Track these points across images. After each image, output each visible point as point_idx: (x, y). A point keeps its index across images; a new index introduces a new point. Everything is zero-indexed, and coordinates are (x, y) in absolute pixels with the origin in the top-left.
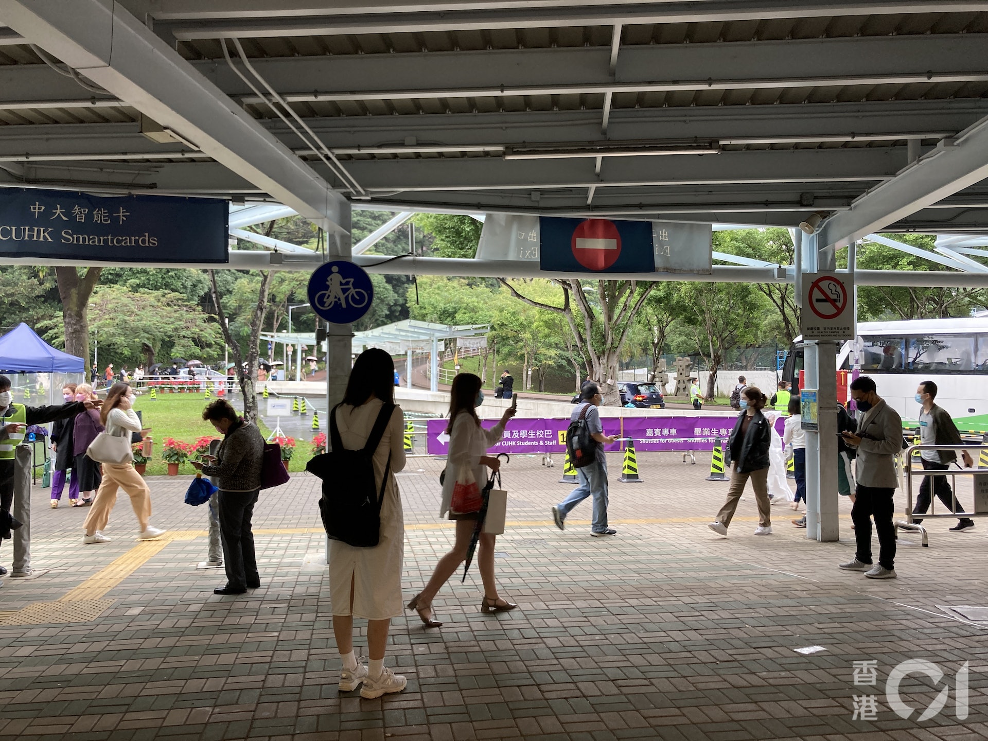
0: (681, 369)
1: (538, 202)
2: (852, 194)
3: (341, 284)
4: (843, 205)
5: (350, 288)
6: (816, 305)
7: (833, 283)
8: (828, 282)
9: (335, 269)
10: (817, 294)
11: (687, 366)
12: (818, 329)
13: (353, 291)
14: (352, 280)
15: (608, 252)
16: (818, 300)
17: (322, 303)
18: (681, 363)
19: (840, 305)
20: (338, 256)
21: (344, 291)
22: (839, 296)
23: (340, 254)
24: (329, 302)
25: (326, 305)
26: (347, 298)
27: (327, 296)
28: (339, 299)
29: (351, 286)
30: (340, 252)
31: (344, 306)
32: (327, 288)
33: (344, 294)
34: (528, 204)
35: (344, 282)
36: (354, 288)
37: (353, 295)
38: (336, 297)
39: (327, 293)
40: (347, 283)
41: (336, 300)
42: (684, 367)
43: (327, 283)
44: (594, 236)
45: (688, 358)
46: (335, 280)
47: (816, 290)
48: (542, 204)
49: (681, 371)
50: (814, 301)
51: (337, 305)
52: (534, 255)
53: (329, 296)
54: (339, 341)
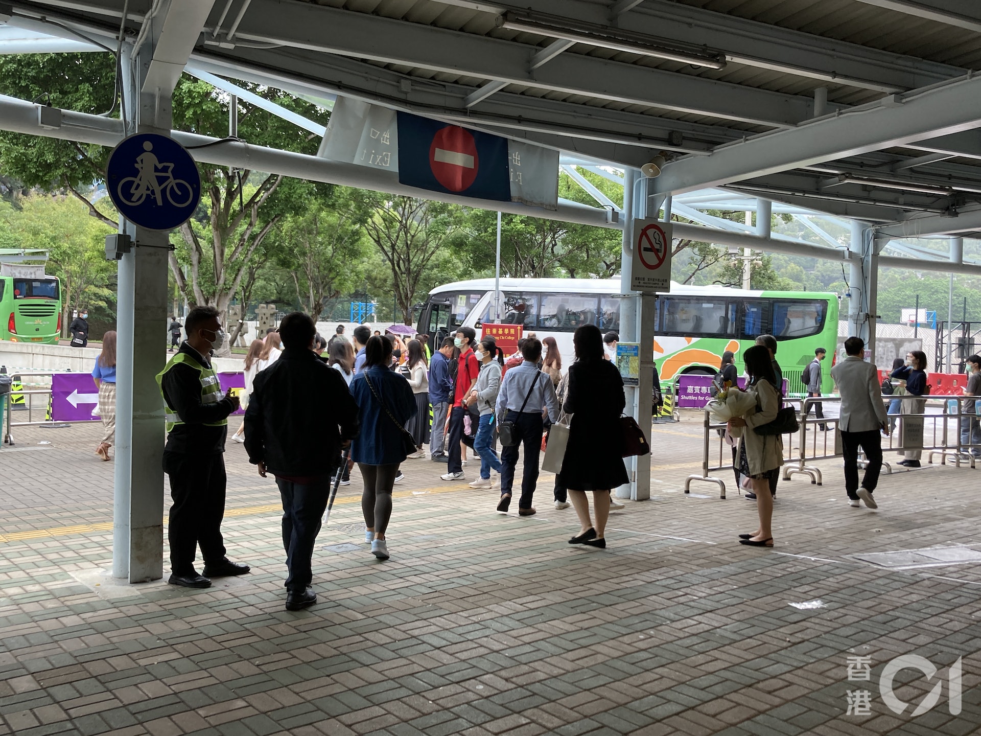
0: (264, 317)
1: (406, 93)
2: (718, 140)
3: (156, 169)
4: (704, 150)
5: (168, 178)
6: (644, 253)
7: (658, 232)
8: (654, 230)
9: (148, 145)
10: (645, 244)
11: (272, 315)
12: (644, 279)
13: (172, 182)
14: (172, 165)
15: (466, 170)
16: (646, 249)
17: (129, 196)
18: (264, 311)
19: (661, 255)
20: (151, 127)
21: (161, 180)
22: (661, 246)
23: (156, 123)
24: (139, 194)
25: (134, 199)
26: (163, 192)
27: (134, 186)
28: (153, 192)
29: (169, 174)
30: (156, 122)
31: (160, 203)
32: (135, 173)
33: (160, 185)
34: (395, 94)
35: (160, 166)
36: (175, 179)
37: (172, 188)
38: (148, 189)
39: (137, 180)
40: (165, 169)
41: (149, 192)
42: (268, 315)
43: (136, 165)
44: (452, 148)
45: (273, 306)
46: (147, 162)
47: (644, 238)
48: (410, 98)
49: (264, 320)
50: (642, 249)
51: (150, 200)
52: (386, 163)
53: (138, 185)
54: (150, 254)
